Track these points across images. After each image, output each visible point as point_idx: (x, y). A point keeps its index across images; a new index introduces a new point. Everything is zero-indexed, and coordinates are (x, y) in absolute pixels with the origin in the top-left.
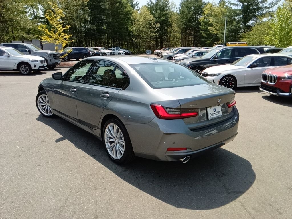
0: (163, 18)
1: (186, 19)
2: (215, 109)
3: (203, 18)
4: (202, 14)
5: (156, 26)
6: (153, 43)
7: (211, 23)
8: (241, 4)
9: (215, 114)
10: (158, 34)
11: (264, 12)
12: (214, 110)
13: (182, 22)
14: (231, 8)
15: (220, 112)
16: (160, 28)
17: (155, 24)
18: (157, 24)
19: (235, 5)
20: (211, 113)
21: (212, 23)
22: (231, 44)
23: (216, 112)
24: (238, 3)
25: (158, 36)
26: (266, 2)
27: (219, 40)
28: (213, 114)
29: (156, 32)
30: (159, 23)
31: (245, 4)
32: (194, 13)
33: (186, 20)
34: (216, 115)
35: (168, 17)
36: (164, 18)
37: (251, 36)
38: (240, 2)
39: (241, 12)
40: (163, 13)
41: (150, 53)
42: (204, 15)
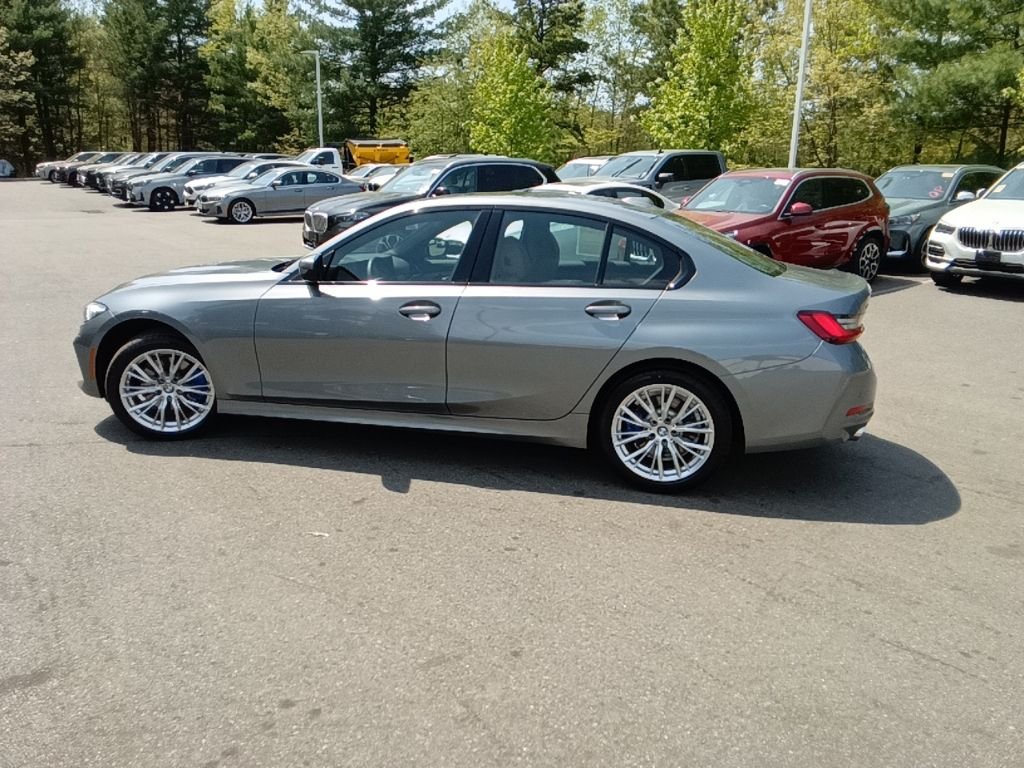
0: (43, 32)
1: (145, 45)
3: (214, 49)
4: (205, 32)
5: (15, 61)
6: (11, 130)
7: (252, 67)
8: (354, 12)
10: (32, 96)
11: (427, 47)
13: (128, 52)
14: (322, 21)
16: (33, 69)
17: (13, 53)
18: (21, 55)
19: (335, 13)
21: (255, 68)
22: (360, 146)
24: (342, 7)
25: (34, 103)
26: (428, 18)
27: (292, 130)
29: (20, 86)
30: (30, 52)
31: (369, 13)
32: (171, 26)
33: (144, 48)
35: (63, 28)
36: (47, 34)
37: (412, 122)
38: (350, 5)
39: (357, 40)
40: (41, 11)
41: (8, 173)
42: (214, 36)
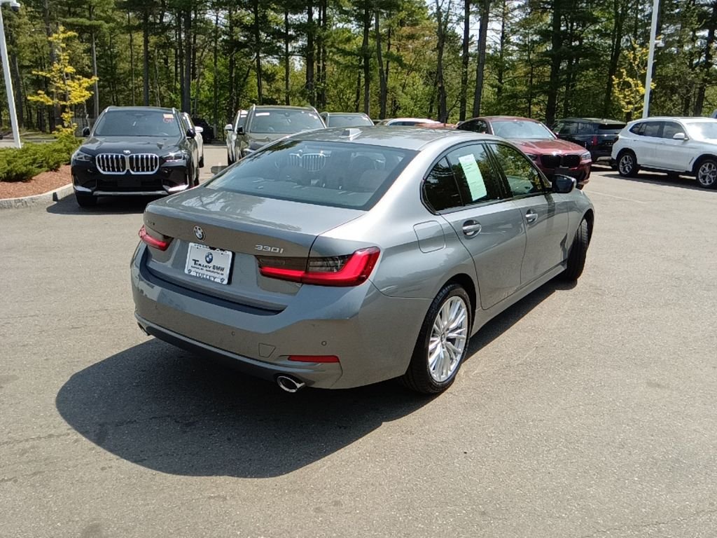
2: (210, 257)
9: (208, 269)
12: (208, 256)
15: (223, 269)
20: (195, 261)
23: (210, 265)
28: (200, 265)
34: (210, 271)
